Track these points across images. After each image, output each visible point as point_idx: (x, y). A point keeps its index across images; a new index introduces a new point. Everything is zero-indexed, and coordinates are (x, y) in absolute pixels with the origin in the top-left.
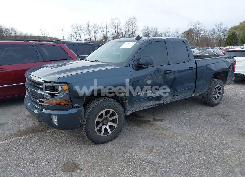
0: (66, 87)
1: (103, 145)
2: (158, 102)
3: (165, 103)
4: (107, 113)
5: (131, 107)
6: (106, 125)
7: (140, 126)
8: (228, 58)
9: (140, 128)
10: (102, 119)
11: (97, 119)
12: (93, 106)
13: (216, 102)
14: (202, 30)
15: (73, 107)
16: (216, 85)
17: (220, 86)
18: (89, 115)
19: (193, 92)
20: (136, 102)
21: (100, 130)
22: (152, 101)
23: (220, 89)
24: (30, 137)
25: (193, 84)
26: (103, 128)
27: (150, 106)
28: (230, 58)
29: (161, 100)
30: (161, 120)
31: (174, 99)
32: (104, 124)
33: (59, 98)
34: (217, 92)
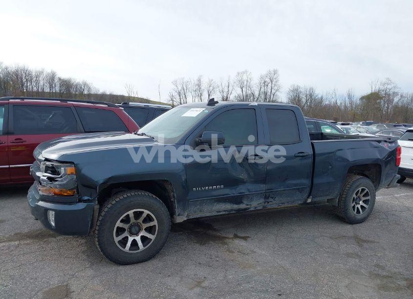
0: (70, 169)
1: (128, 267)
2: (236, 207)
3: (252, 209)
4: (138, 215)
5: (184, 210)
6: (137, 234)
7: (205, 244)
8: (386, 141)
9: (203, 248)
10: (128, 225)
11: (118, 224)
12: (114, 202)
13: (359, 217)
14: (395, 94)
15: (80, 201)
16: (358, 187)
17: (367, 190)
18: (105, 215)
19: (307, 194)
20: (192, 201)
21: (124, 242)
22: (224, 204)
23: (366, 195)
24: (28, 244)
25: (306, 182)
26: (131, 239)
27: (220, 212)
28: (390, 143)
29: (241, 202)
30: (245, 238)
31: (268, 203)
32: (132, 234)
33: (58, 184)
34: (360, 200)
